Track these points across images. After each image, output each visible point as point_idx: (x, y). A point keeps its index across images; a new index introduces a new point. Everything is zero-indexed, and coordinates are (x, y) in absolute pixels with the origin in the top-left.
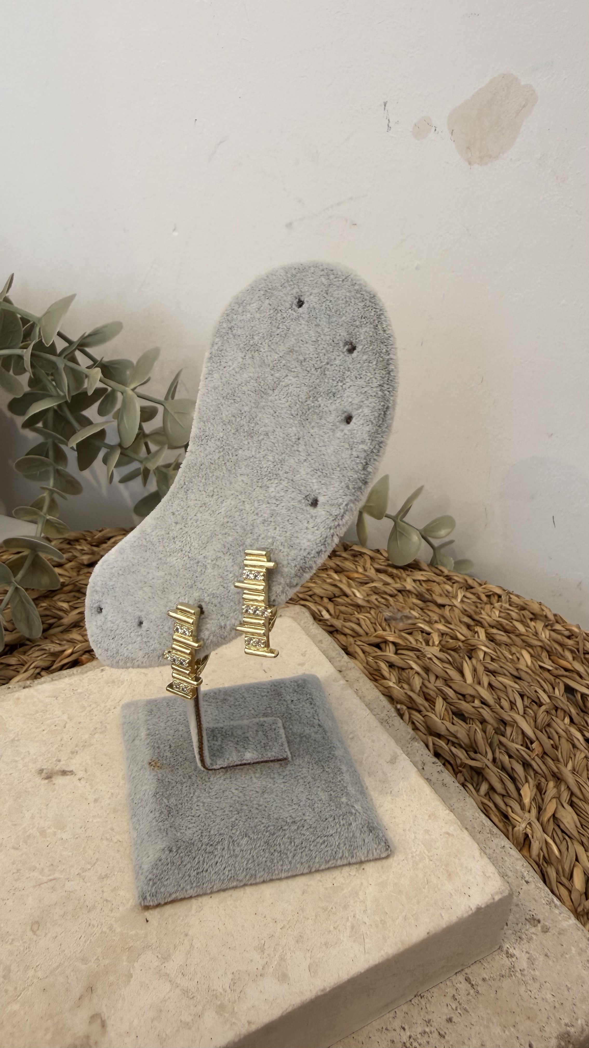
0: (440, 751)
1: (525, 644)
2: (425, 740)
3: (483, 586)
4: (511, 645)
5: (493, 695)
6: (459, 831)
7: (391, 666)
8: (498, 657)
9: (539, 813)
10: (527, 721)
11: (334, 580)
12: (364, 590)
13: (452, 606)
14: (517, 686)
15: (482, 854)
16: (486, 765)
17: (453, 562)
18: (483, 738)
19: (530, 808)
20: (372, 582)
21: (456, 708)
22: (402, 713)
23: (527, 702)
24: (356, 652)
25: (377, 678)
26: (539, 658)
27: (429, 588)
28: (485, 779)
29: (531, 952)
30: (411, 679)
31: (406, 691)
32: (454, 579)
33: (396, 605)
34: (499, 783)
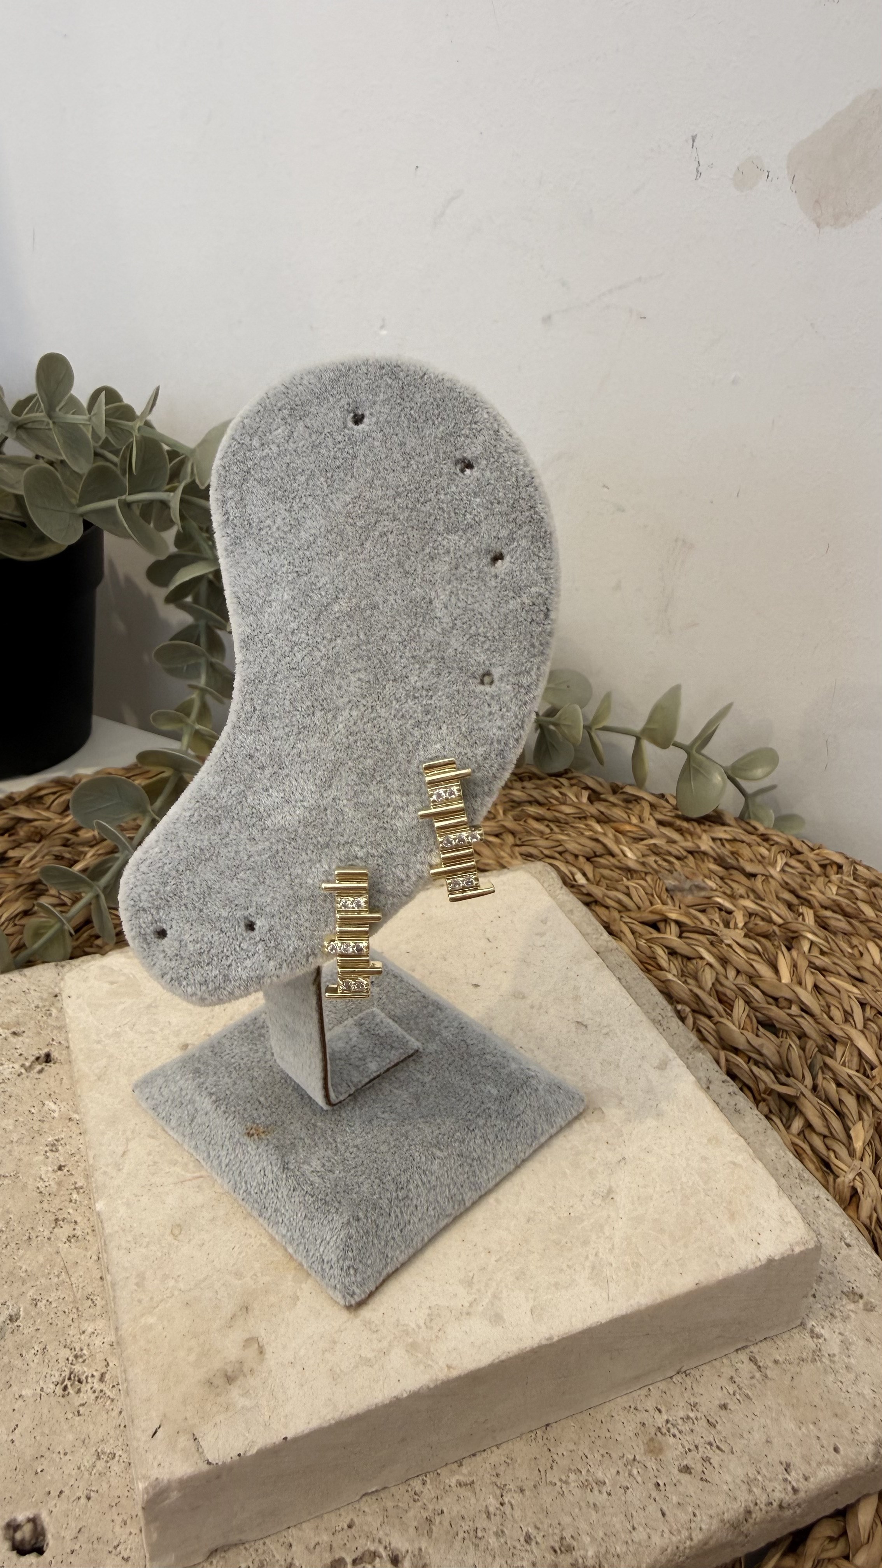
0: (736, 1071)
1: (873, 934)
2: (715, 1053)
3: (816, 852)
4: (852, 934)
5: (820, 1000)
6: (750, 1162)
7: (672, 953)
8: (831, 949)
9: (876, 1163)
10: (866, 1037)
11: (596, 832)
12: (638, 849)
13: (767, 877)
14: (855, 990)
16: (802, 1093)
17: (773, 816)
18: (800, 1057)
19: (863, 1154)
20: (651, 838)
21: (764, 1015)
22: (683, 1016)
23: (869, 1013)
24: (621, 931)
25: (651, 967)
27: (734, 850)
28: (799, 1112)
29: (847, 1333)
30: (700, 973)
31: (690, 988)
32: (773, 840)
33: (684, 870)
34: (819, 1118)
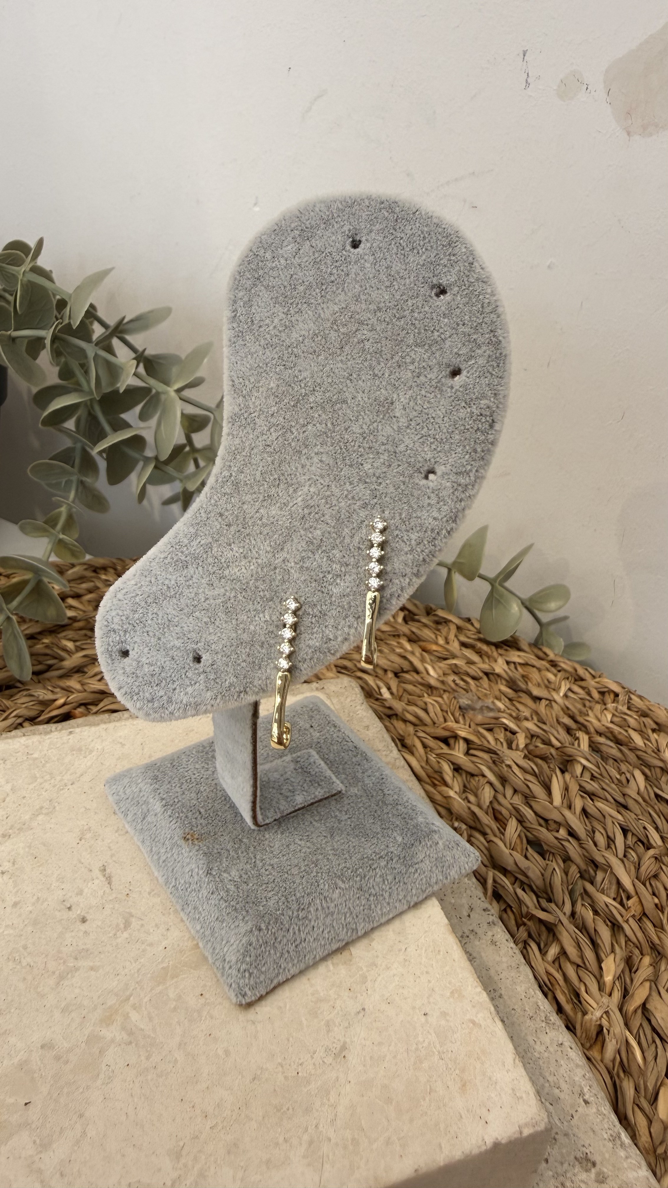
0: (501, 892)
1: (641, 762)
2: (484, 874)
3: (597, 680)
4: (622, 761)
5: (586, 826)
6: (489, 1022)
7: (457, 769)
8: (601, 775)
9: (624, 997)
10: (626, 867)
11: (406, 650)
12: (440, 668)
13: (551, 701)
14: (620, 817)
15: (517, 1061)
16: (560, 920)
17: (563, 644)
18: (562, 881)
19: (612, 989)
20: (453, 658)
21: (534, 835)
23: (631, 840)
24: (414, 746)
25: (437, 782)
26: (656, 783)
27: (525, 673)
28: (556, 939)
30: (480, 791)
31: (469, 805)
32: (560, 666)
33: (478, 690)
34: (575, 947)
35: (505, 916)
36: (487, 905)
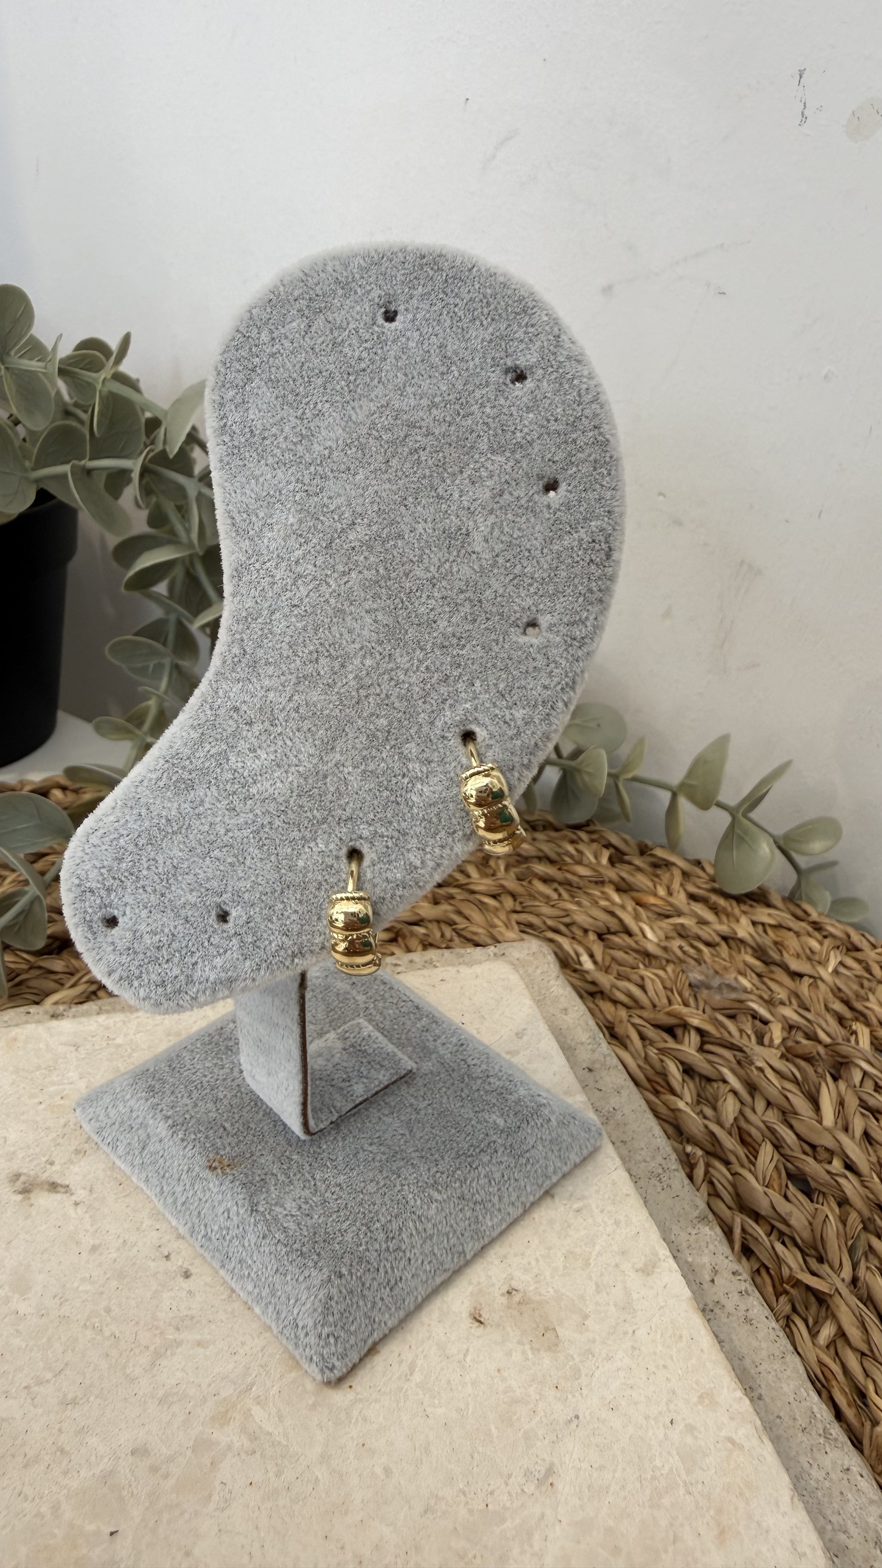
0: (753, 1247)
2: (728, 1220)
3: (879, 950)
5: (869, 1155)
6: (755, 1441)
7: (688, 1071)
11: (613, 903)
12: (661, 928)
13: (816, 978)
15: (796, 1500)
16: (837, 1289)
17: (829, 899)
18: (838, 1234)
20: (679, 916)
21: (797, 1167)
22: (693, 1161)
24: (628, 1037)
25: (661, 1089)
27: (778, 939)
28: (831, 1316)
30: (720, 1103)
31: (706, 1122)
32: (826, 930)
33: (714, 961)
34: (858, 1328)
35: (758, 1280)
36: (736, 1267)
